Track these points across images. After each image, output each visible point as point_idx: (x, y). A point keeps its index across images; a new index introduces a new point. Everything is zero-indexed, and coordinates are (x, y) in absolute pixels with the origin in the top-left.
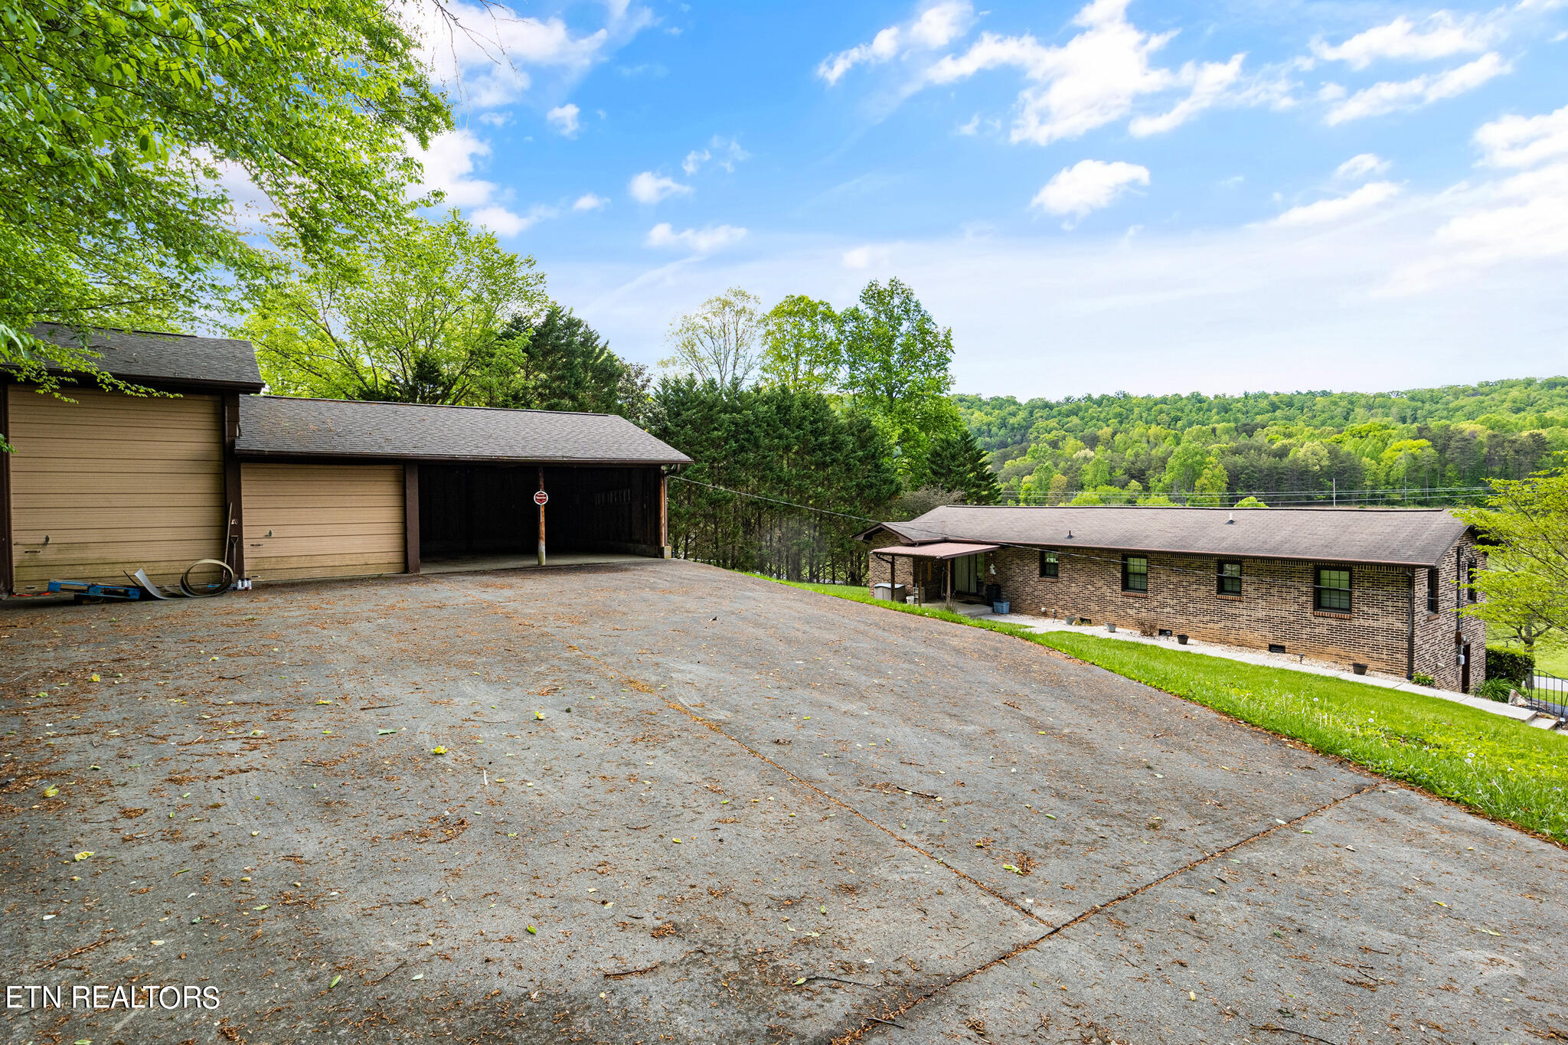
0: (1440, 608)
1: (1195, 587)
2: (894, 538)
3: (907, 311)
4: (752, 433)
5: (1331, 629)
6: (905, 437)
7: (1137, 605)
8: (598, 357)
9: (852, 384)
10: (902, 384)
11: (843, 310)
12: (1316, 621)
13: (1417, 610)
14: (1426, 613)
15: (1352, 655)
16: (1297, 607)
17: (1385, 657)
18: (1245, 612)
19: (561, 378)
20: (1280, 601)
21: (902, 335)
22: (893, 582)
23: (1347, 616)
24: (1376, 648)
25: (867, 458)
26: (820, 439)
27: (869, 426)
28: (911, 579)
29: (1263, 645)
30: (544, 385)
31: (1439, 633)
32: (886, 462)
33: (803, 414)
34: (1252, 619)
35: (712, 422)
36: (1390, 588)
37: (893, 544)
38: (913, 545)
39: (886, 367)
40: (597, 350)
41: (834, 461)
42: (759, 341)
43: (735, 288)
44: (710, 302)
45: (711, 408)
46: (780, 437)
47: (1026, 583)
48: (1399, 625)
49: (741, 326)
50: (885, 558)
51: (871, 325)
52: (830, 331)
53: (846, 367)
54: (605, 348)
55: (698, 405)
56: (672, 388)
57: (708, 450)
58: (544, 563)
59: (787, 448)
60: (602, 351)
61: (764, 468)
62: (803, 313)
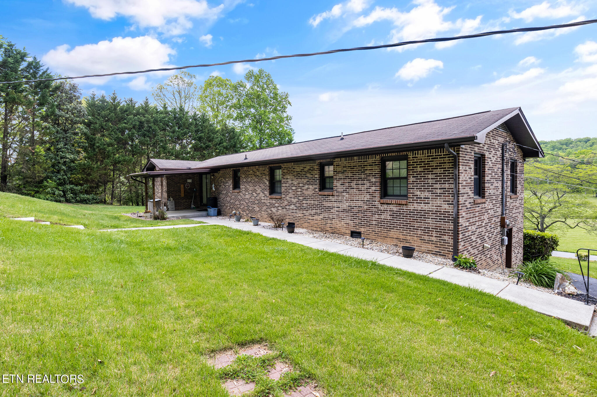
0: (487, 194)
1: (307, 186)
5: (393, 215)
7: (277, 205)
12: (382, 208)
13: (462, 191)
14: (472, 195)
15: (409, 238)
16: (368, 196)
17: (434, 239)
18: (335, 205)
20: (358, 192)
23: (404, 202)
24: (427, 231)
29: (347, 232)
31: (486, 216)
34: (340, 209)
36: (438, 171)
47: (226, 195)
48: (446, 207)
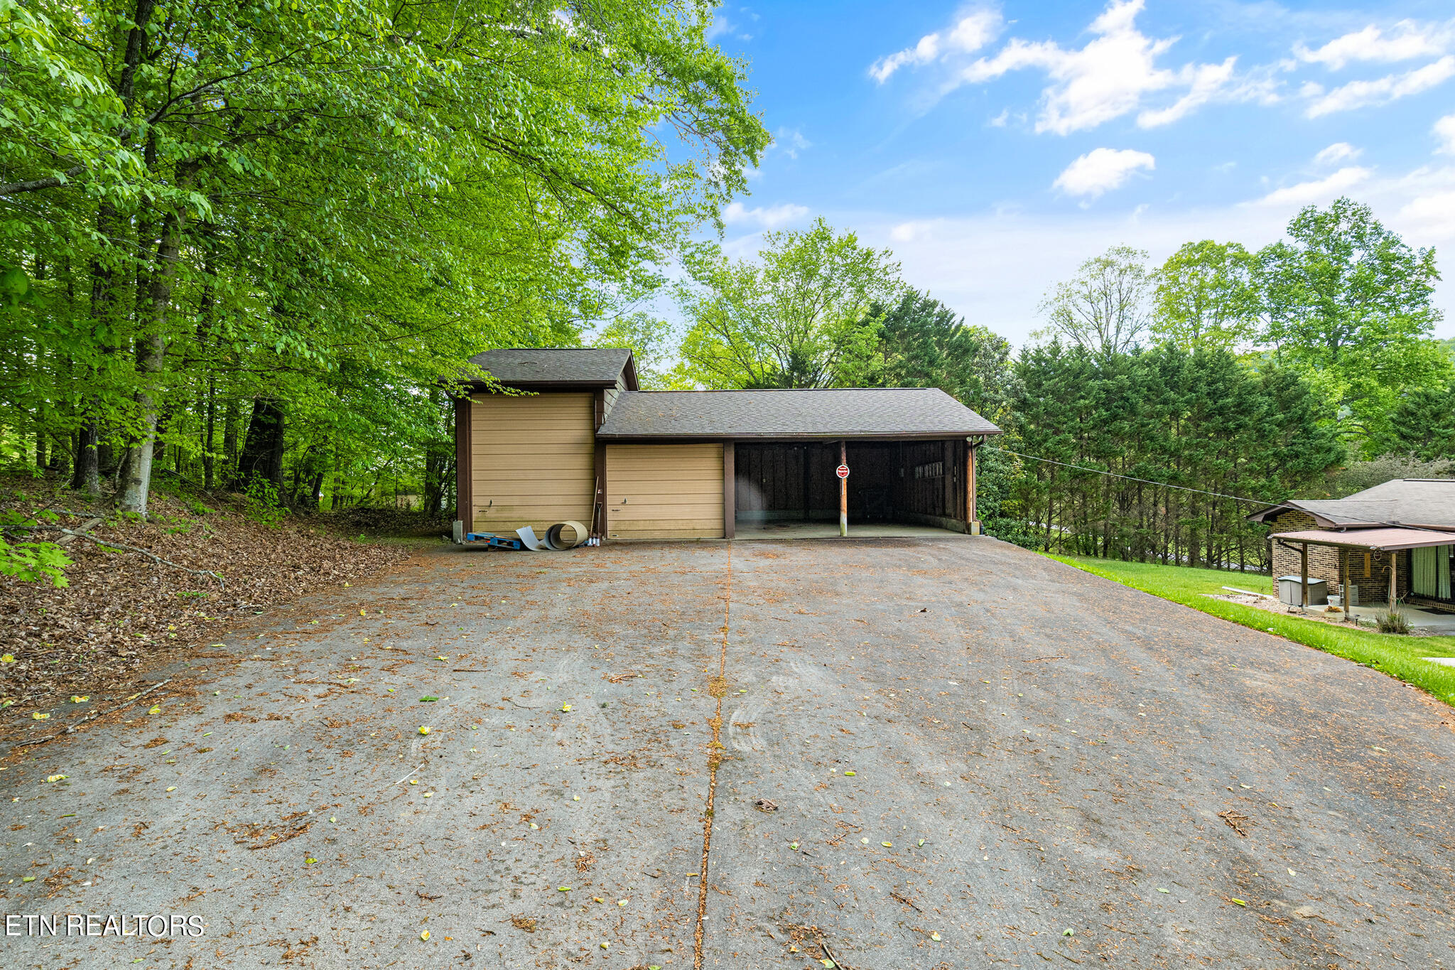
2: (1309, 520)
3: (1359, 237)
4: (1127, 399)
6: (1355, 394)
8: (953, 335)
9: (1276, 333)
10: (1351, 328)
11: (1261, 248)
19: (916, 357)
21: (1351, 267)
22: (1305, 574)
25: (1291, 421)
26: (1220, 402)
27: (1294, 383)
28: (1335, 574)
30: (900, 365)
32: (1323, 426)
33: (1196, 375)
35: (1079, 389)
37: (1308, 527)
38: (1338, 529)
39: (1329, 311)
40: (953, 327)
41: (1239, 426)
42: (1149, 299)
43: (1118, 245)
44: (1088, 265)
45: (1077, 376)
46: (1165, 402)
49: (1125, 286)
50: (1295, 545)
51: (1305, 262)
52: (1245, 276)
53: (1267, 316)
54: (961, 324)
55: (1063, 373)
56: (1033, 358)
57: (1073, 420)
58: (845, 535)
59: (1176, 415)
60: (958, 328)
61: (1142, 438)
62: (1206, 260)
